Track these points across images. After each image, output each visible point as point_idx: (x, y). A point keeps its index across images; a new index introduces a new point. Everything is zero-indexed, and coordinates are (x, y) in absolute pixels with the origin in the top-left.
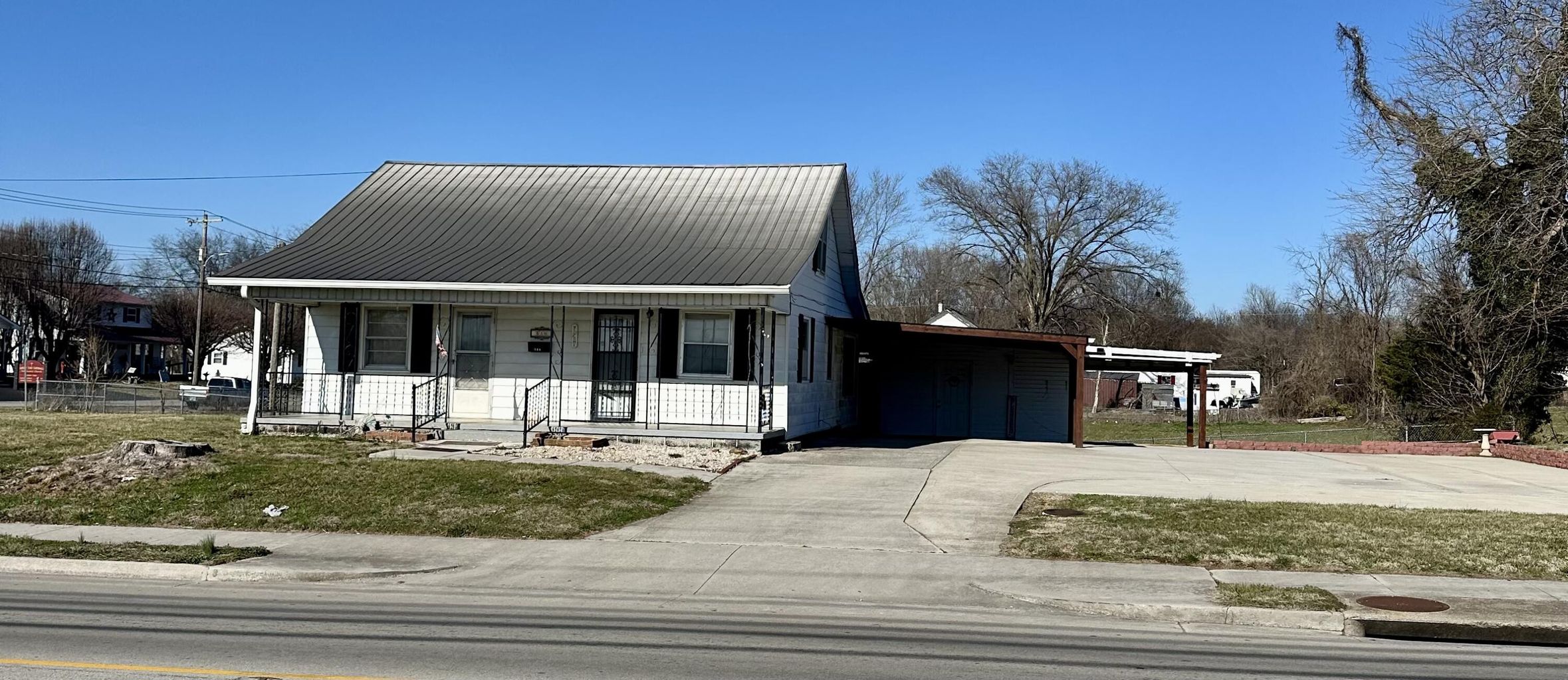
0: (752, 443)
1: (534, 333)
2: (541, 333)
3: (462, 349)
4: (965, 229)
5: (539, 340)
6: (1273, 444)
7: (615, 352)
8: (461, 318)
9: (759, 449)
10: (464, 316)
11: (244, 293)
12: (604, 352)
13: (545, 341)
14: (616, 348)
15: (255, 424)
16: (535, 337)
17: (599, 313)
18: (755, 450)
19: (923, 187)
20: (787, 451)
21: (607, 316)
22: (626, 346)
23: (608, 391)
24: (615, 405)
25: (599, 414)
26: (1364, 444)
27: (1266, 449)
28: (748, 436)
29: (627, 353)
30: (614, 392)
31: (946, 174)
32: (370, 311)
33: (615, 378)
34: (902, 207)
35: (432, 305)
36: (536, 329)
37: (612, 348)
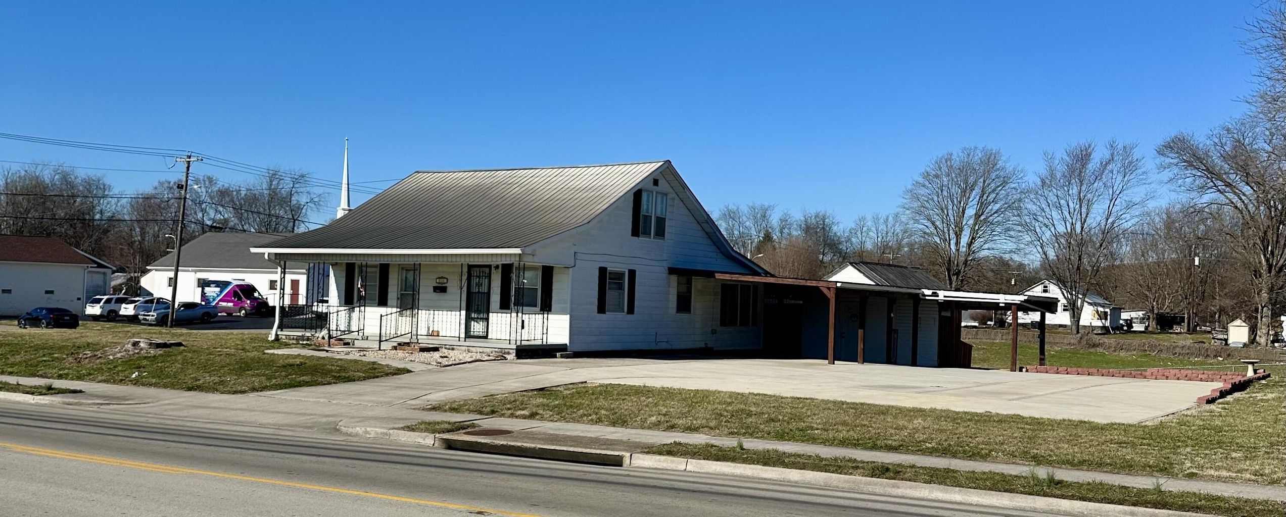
0: (511, 351)
1: (438, 281)
2: (441, 280)
3: (405, 291)
4: (1202, 189)
5: (440, 285)
6: (1074, 369)
7: (479, 292)
8: (405, 271)
9: (514, 354)
10: (406, 270)
11: (266, 257)
12: (473, 293)
13: (444, 285)
14: (479, 289)
15: (277, 335)
16: (439, 283)
17: (470, 267)
18: (512, 357)
19: (1160, 153)
20: (556, 357)
21: (475, 269)
22: (484, 289)
23: (475, 318)
24: (477, 328)
25: (472, 333)
26: (1150, 370)
27: (1067, 374)
28: (509, 346)
29: (484, 293)
30: (478, 318)
31: (1183, 140)
32: (361, 266)
33: (478, 311)
34: (1139, 171)
35: (389, 264)
36: (439, 278)
37: (477, 290)
